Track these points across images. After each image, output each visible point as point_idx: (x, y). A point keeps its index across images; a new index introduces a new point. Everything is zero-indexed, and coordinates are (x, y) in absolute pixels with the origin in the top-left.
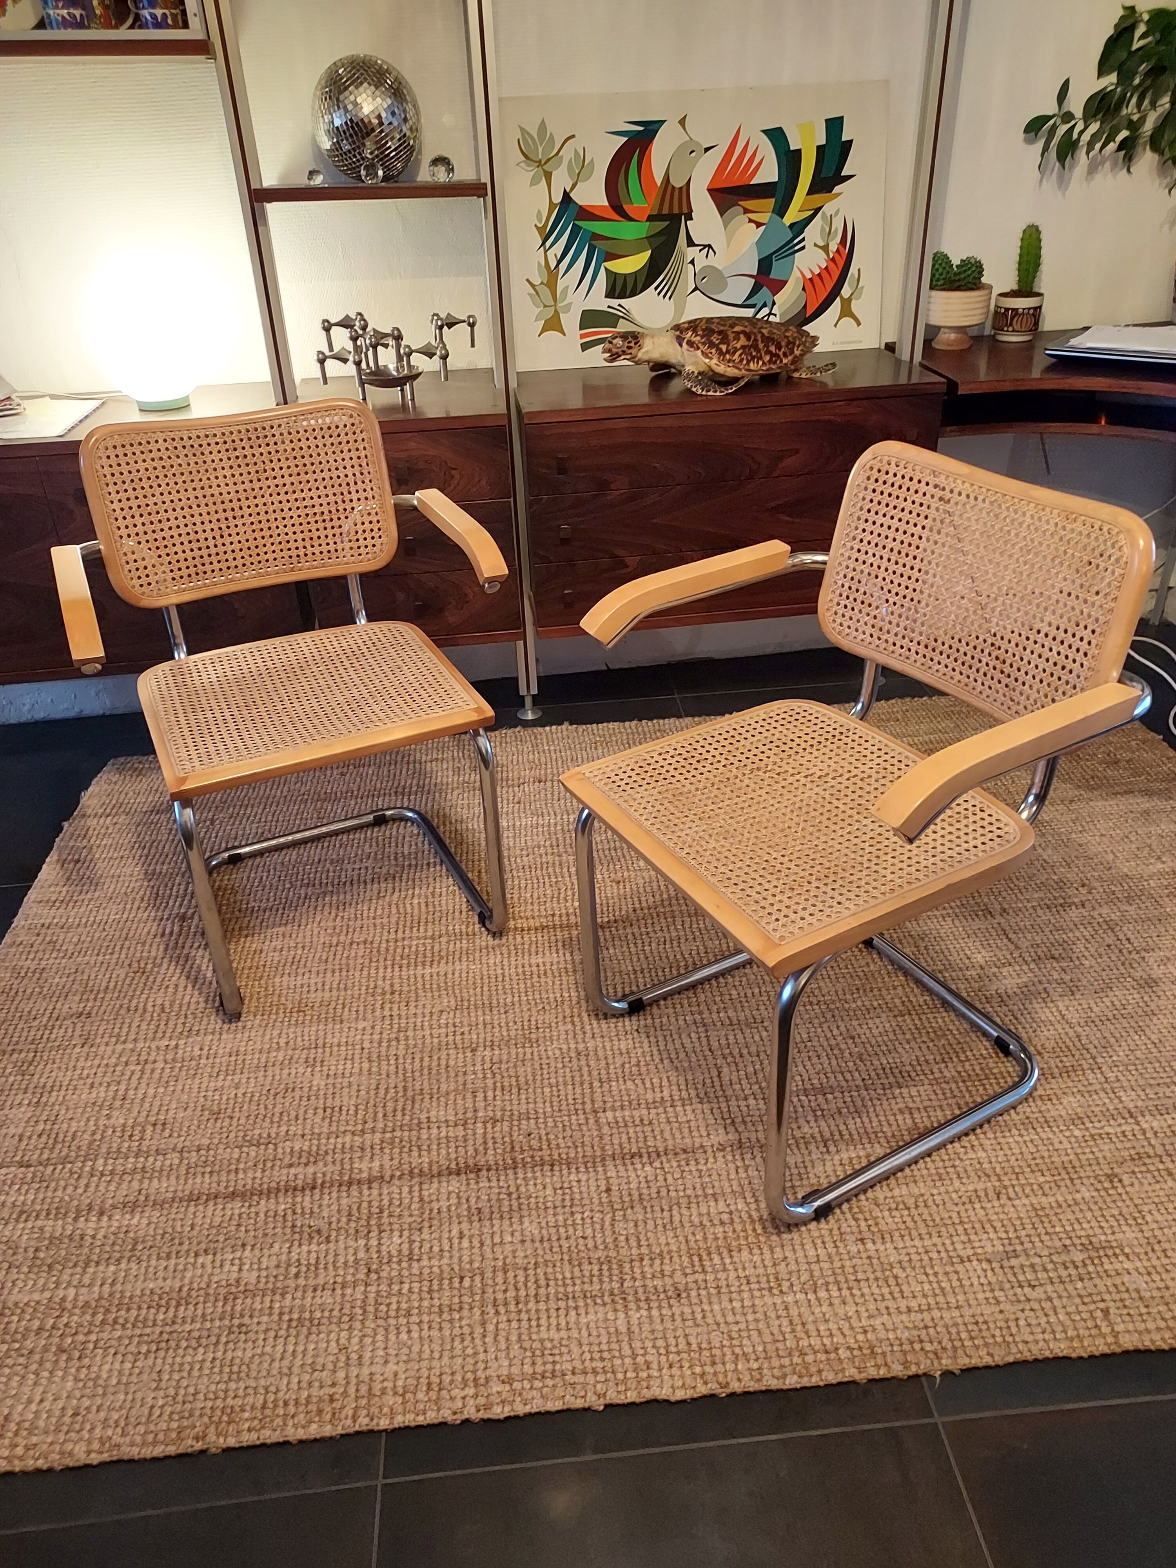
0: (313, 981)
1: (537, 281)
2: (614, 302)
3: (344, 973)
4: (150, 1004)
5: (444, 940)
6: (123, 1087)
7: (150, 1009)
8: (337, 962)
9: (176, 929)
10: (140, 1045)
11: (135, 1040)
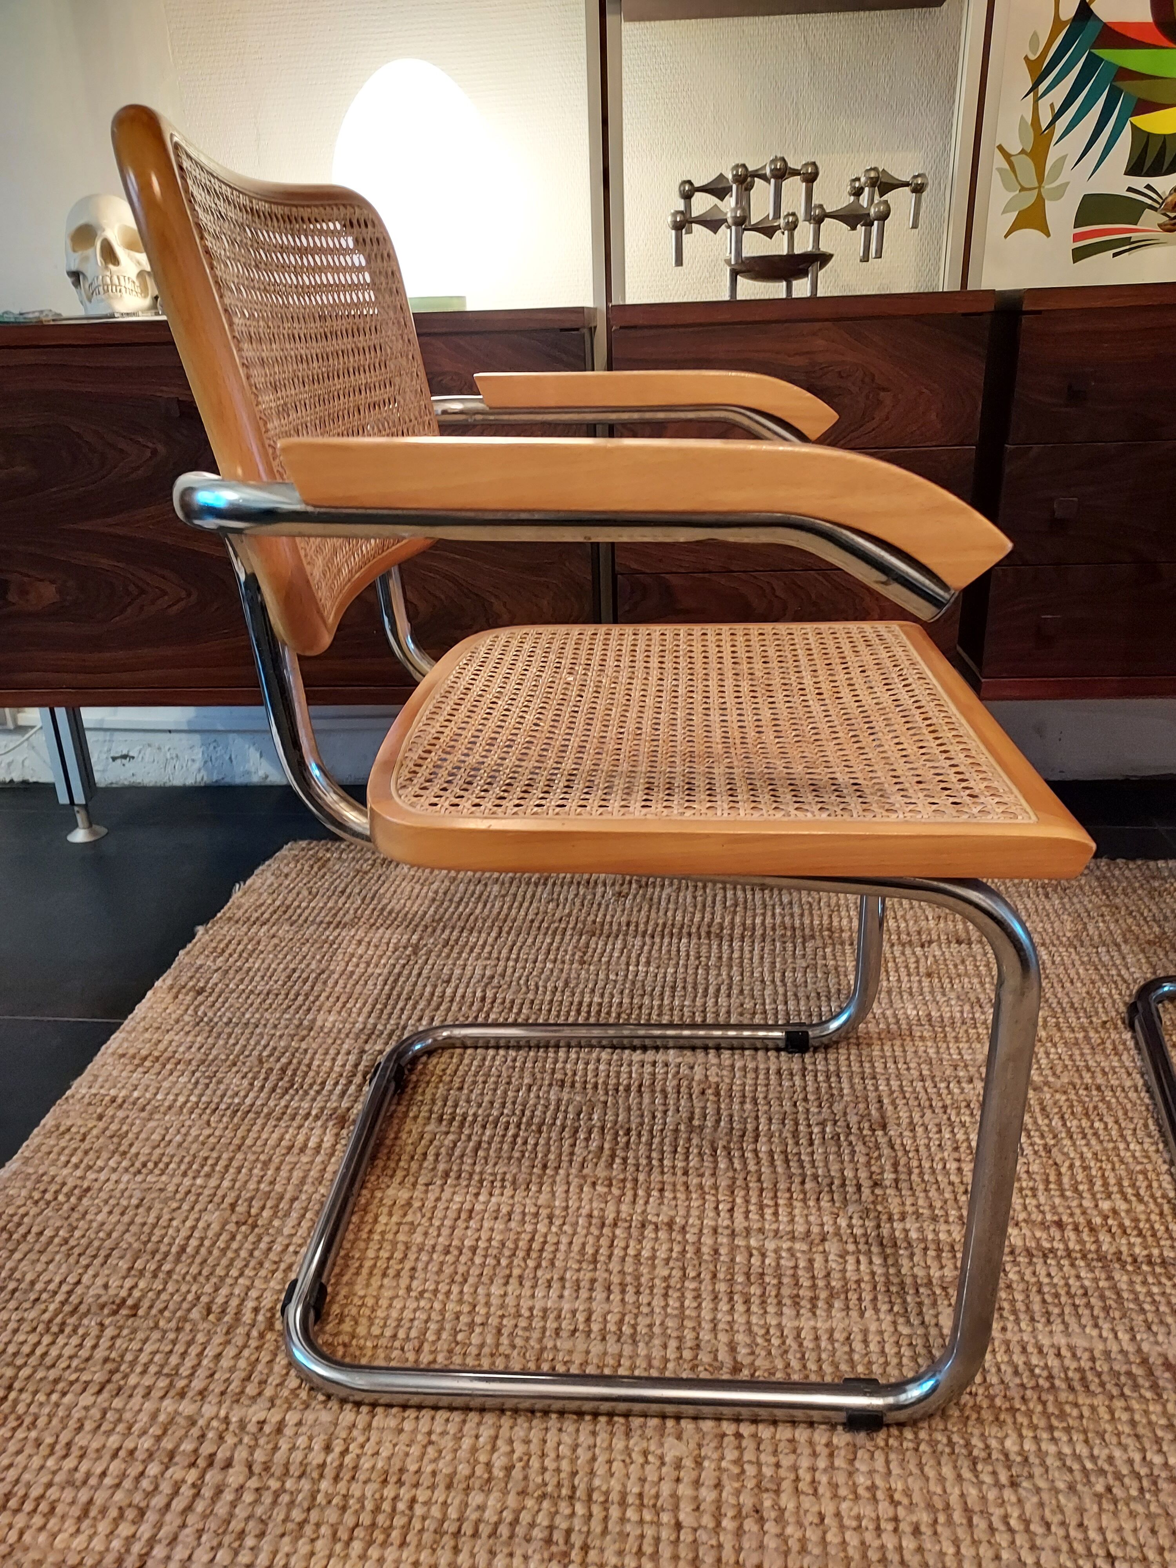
0: (566, 1306)
1: (1014, 148)
2: (1140, 182)
3: (630, 1298)
4: (250, 1304)
5: (833, 1247)
6: (145, 1530)
7: (247, 1317)
8: (614, 1266)
9: (328, 1140)
10: (208, 1410)
11: (202, 1394)
